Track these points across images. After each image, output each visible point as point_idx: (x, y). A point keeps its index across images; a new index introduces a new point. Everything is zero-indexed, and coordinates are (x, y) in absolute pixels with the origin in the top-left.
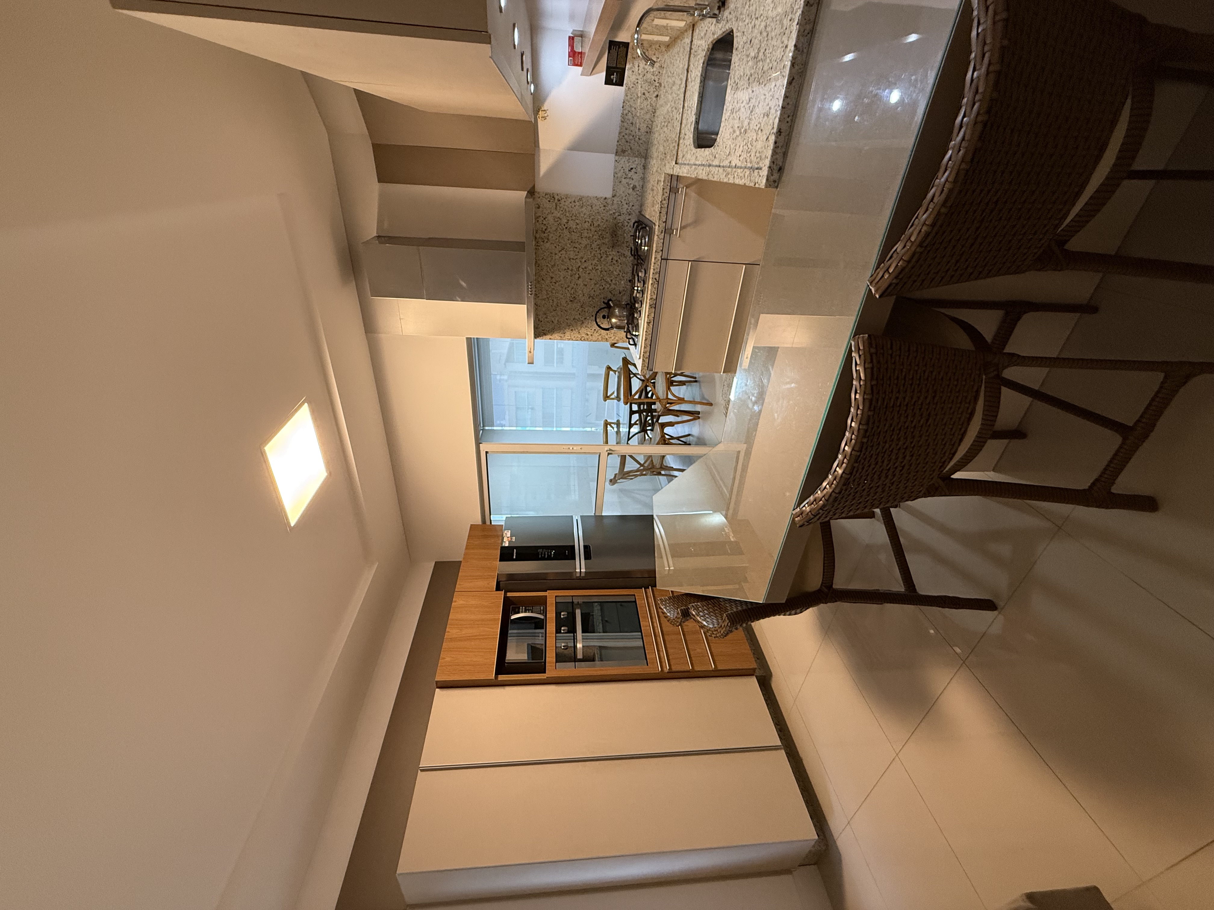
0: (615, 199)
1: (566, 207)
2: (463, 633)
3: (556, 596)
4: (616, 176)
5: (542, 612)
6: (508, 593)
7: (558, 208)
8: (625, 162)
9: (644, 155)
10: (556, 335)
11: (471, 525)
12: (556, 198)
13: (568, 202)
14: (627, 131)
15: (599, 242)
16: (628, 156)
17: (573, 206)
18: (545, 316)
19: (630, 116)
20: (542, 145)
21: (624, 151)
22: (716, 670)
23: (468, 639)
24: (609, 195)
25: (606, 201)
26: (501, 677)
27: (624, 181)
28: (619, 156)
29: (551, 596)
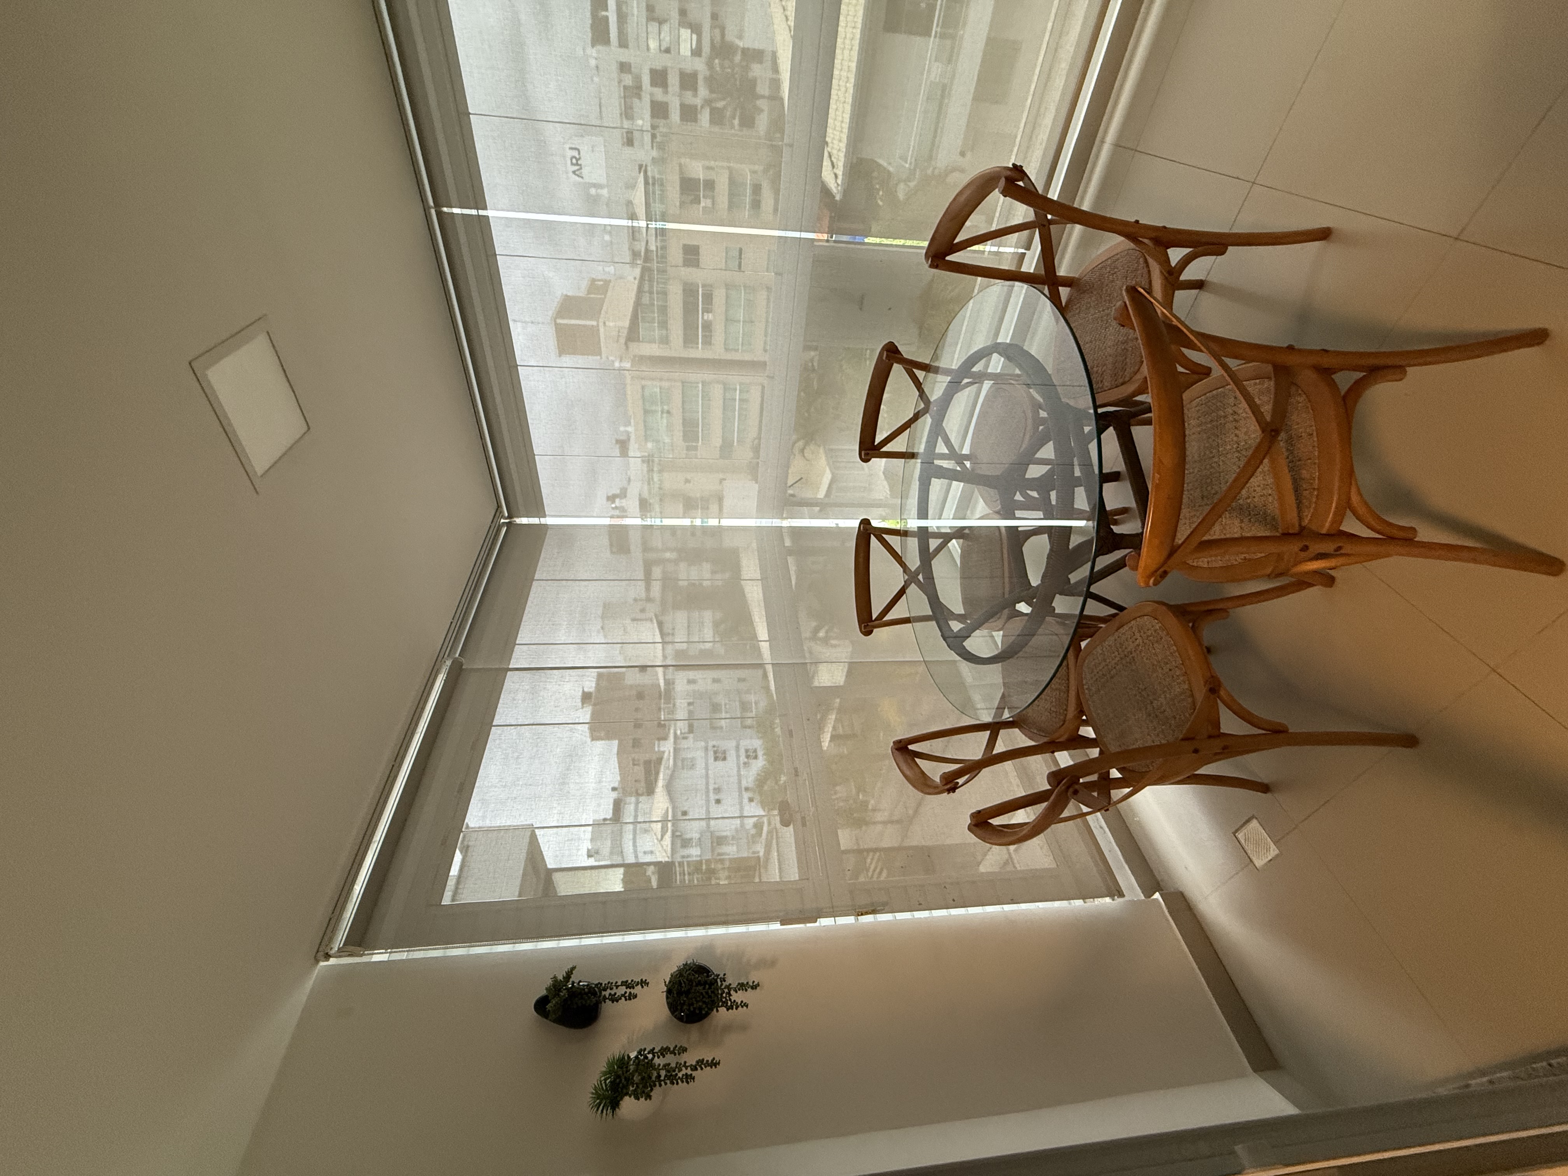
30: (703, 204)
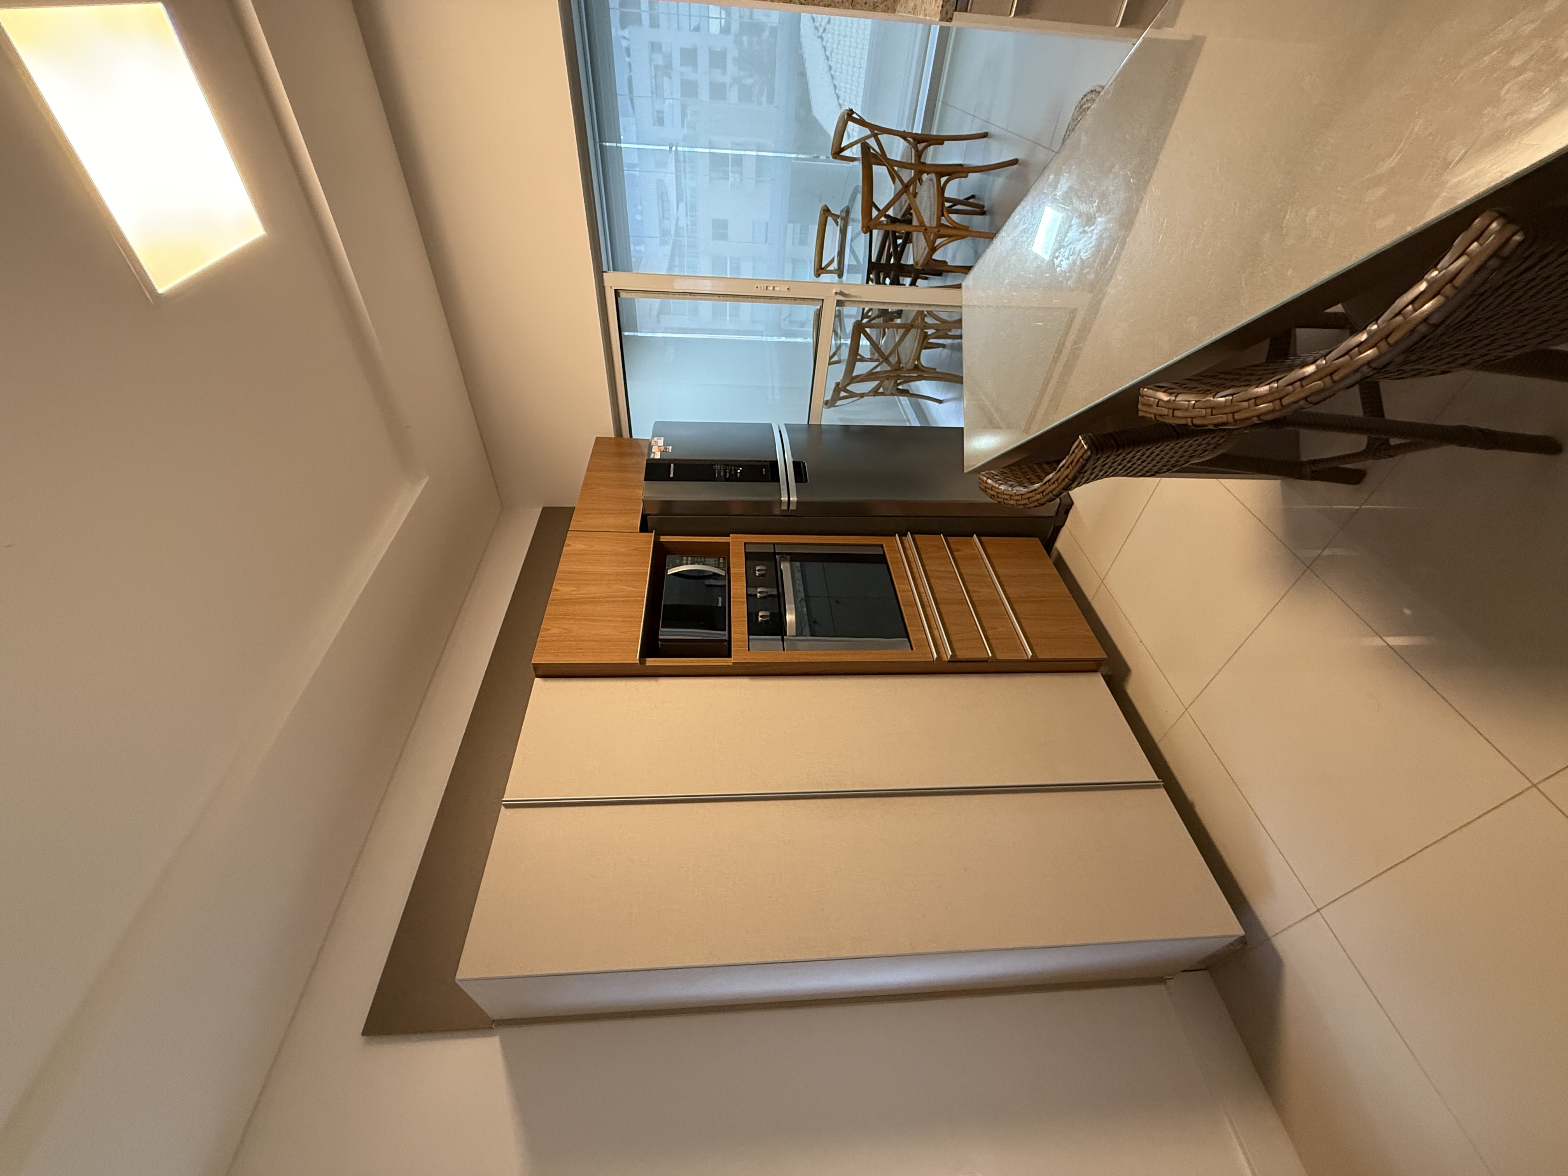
2: (582, 592)
3: (745, 543)
5: (721, 566)
6: (662, 537)
11: (597, 437)
22: (1034, 660)
23: (591, 602)
26: (651, 662)
29: (737, 543)
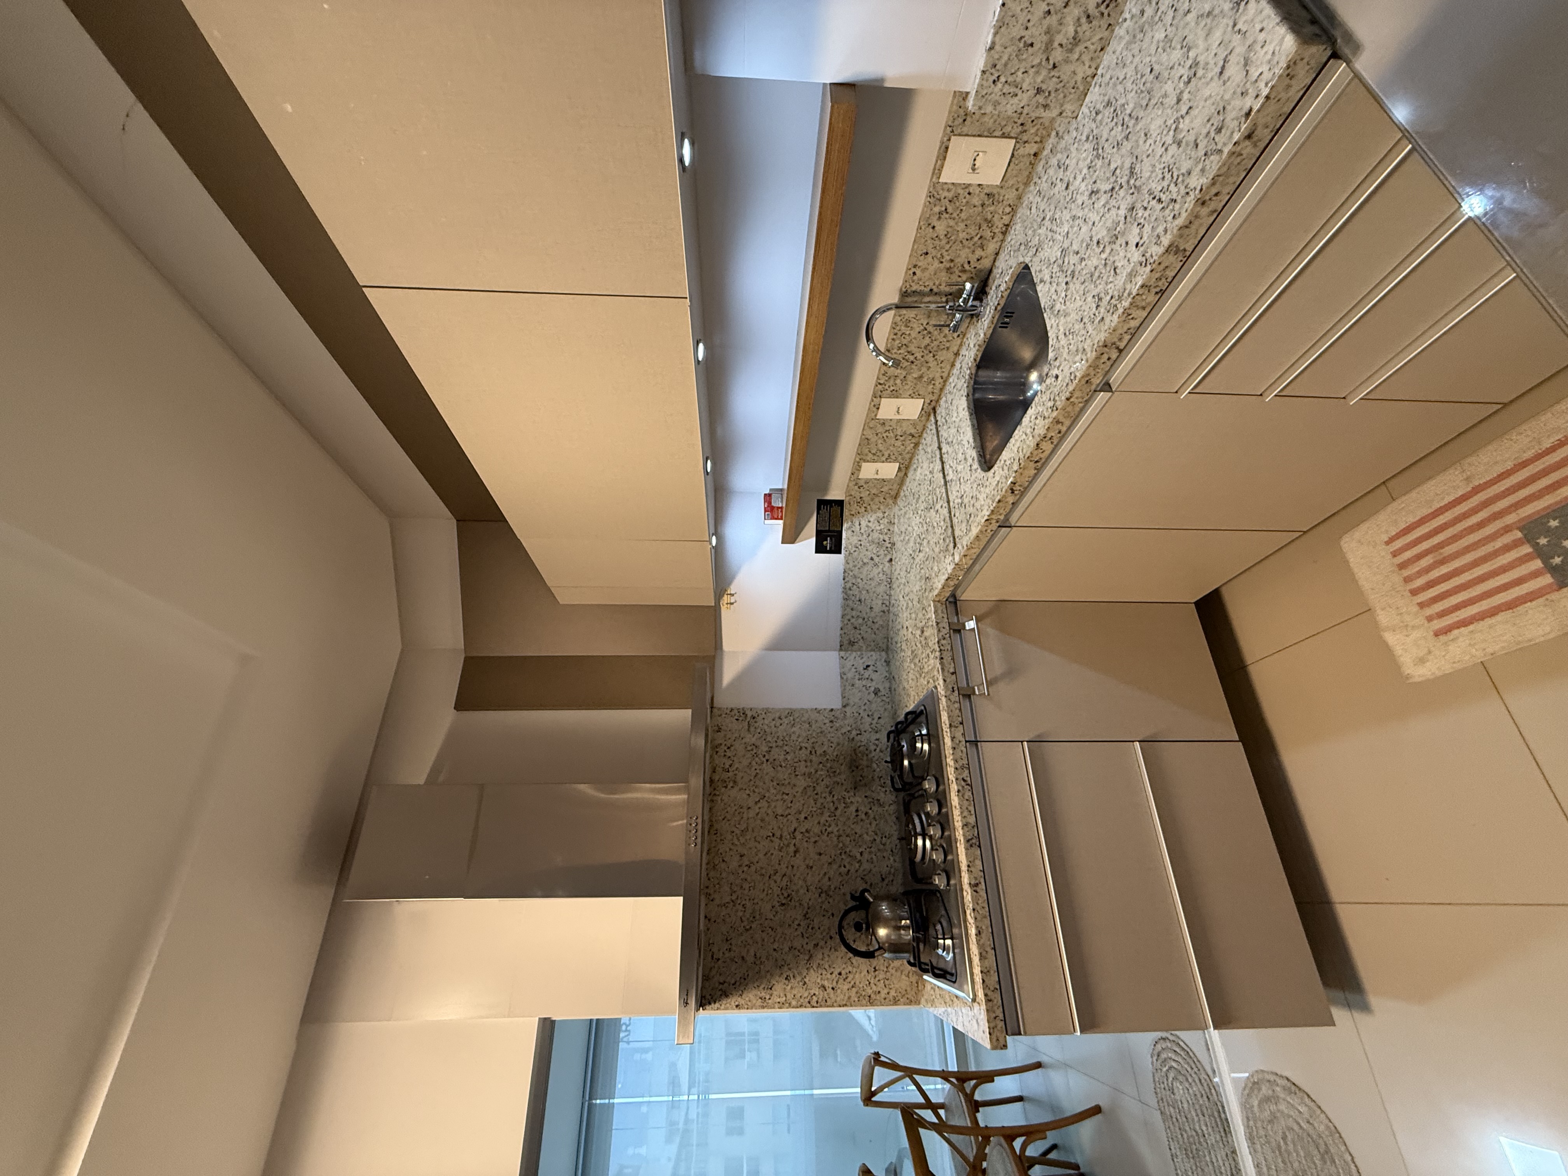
0: (848, 709)
1: (766, 727)
4: (845, 677)
7: (752, 729)
8: (856, 659)
9: (884, 646)
10: (751, 995)
12: (749, 714)
13: (770, 719)
14: (854, 613)
15: (827, 781)
16: (860, 650)
17: (778, 724)
18: (727, 946)
19: (855, 590)
20: (727, 645)
21: (852, 643)
24: (837, 704)
25: (833, 713)
27: (858, 683)
28: (846, 650)
30: (747, 1059)
